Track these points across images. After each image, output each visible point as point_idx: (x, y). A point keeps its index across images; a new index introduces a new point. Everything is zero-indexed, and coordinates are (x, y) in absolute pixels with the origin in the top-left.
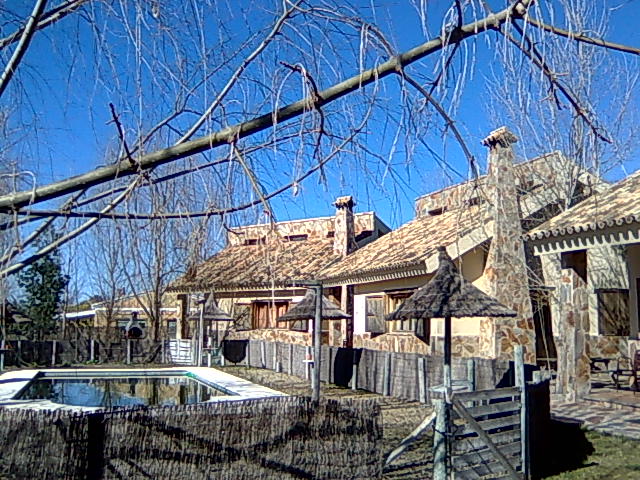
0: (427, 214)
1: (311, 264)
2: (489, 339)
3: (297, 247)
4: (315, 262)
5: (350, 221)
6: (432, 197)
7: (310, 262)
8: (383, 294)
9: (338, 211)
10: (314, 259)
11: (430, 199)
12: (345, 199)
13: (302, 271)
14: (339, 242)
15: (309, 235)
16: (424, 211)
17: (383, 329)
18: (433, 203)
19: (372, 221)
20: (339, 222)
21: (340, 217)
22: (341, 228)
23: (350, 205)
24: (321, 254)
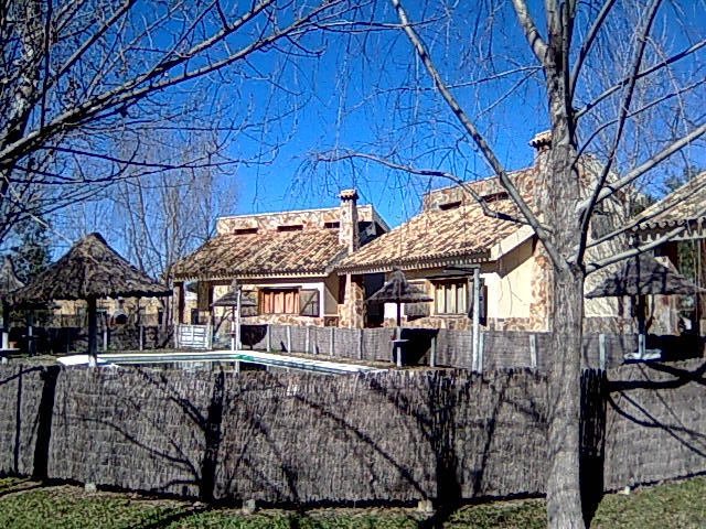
0: (438, 208)
1: (319, 254)
2: (541, 319)
3: (295, 236)
4: (322, 250)
5: (355, 212)
6: (444, 192)
7: (317, 251)
8: (425, 280)
9: (343, 204)
10: (319, 248)
11: (441, 194)
12: (349, 192)
13: (312, 259)
14: (345, 232)
15: (305, 226)
16: (434, 205)
17: (424, 312)
18: (445, 198)
19: (371, 213)
20: (344, 213)
21: (346, 209)
22: (346, 220)
23: (355, 198)
24: (326, 244)
